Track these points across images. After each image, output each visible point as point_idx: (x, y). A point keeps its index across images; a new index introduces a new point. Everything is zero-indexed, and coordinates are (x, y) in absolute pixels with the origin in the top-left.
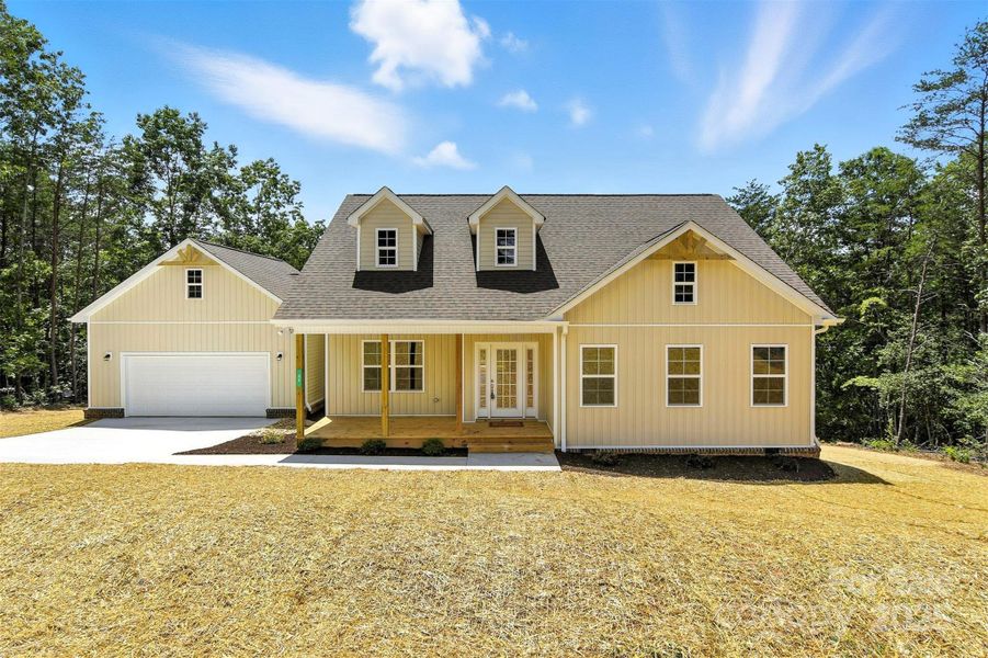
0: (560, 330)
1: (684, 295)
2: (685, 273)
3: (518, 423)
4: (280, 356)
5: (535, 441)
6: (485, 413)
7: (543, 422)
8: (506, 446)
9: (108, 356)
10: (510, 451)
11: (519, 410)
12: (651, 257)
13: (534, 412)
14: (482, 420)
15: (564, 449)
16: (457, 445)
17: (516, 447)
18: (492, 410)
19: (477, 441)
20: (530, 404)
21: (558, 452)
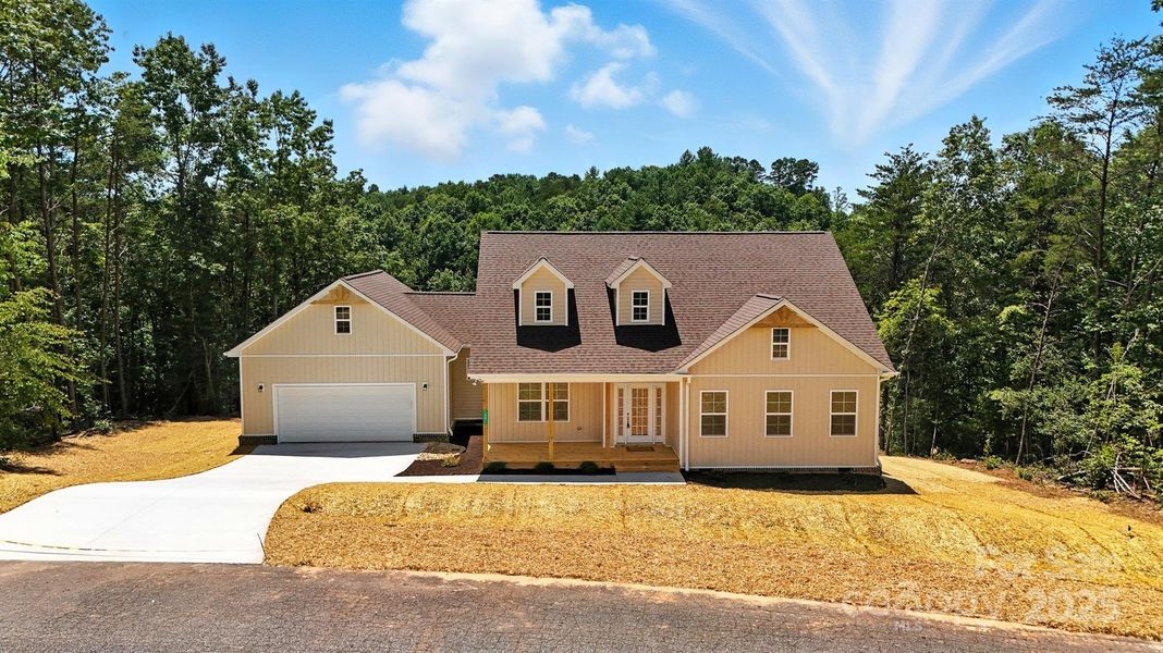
0: (685, 380)
1: (780, 352)
2: (781, 335)
3: (650, 448)
4: (425, 386)
5: (664, 463)
6: (621, 439)
7: (671, 448)
8: (644, 467)
9: (261, 387)
10: (647, 471)
11: (651, 437)
12: (754, 326)
13: (662, 439)
14: (620, 445)
15: (687, 469)
16: (607, 466)
17: (651, 467)
18: (628, 437)
19: (621, 463)
20: (659, 433)
21: (683, 471)
